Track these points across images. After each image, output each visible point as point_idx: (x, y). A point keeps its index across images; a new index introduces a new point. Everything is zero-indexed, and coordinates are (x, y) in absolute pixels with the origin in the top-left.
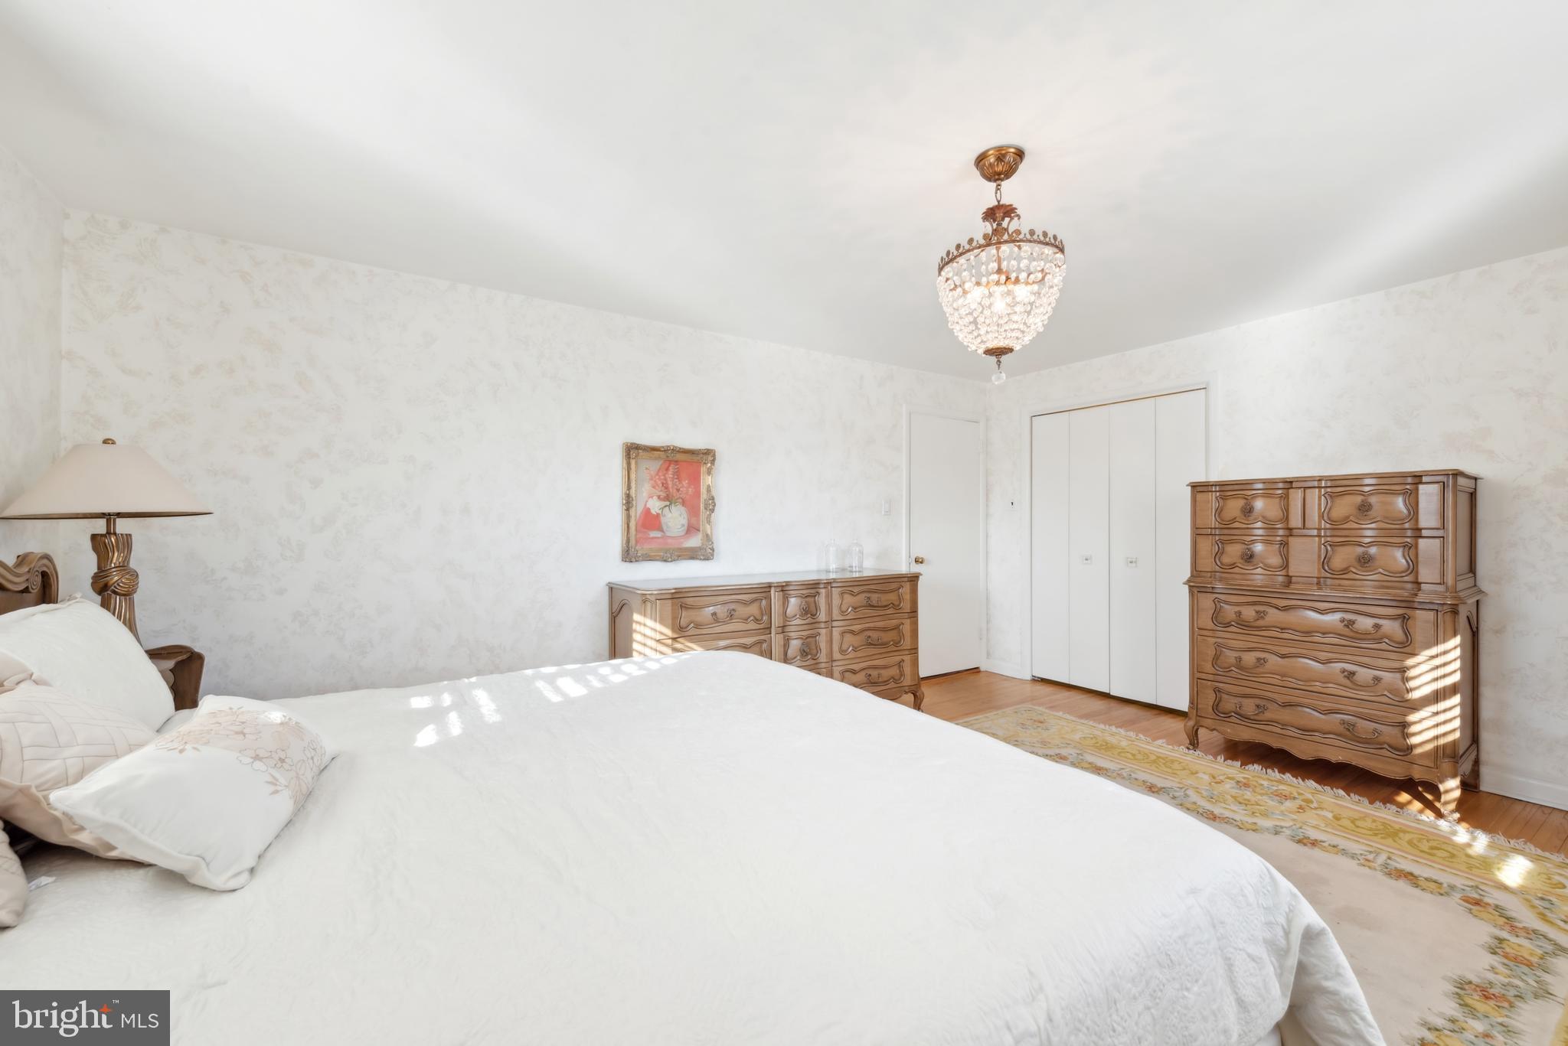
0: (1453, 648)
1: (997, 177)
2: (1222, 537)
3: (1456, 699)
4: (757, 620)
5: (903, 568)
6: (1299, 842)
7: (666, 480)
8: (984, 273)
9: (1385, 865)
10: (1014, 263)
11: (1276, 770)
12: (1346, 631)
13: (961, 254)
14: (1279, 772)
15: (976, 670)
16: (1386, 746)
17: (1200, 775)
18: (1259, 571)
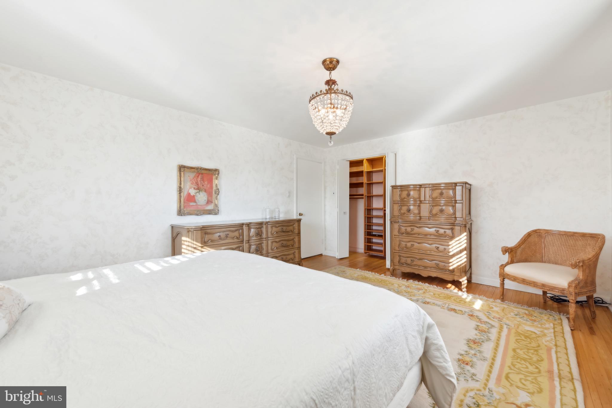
0: (464, 237)
1: (330, 69)
2: (401, 204)
3: (465, 252)
4: (238, 238)
5: (295, 217)
6: (424, 303)
7: (197, 181)
8: (326, 104)
9: (448, 307)
10: (336, 101)
11: (417, 281)
12: (436, 234)
13: (318, 96)
14: (418, 282)
15: (321, 255)
16: (447, 270)
17: (395, 285)
18: (412, 215)
